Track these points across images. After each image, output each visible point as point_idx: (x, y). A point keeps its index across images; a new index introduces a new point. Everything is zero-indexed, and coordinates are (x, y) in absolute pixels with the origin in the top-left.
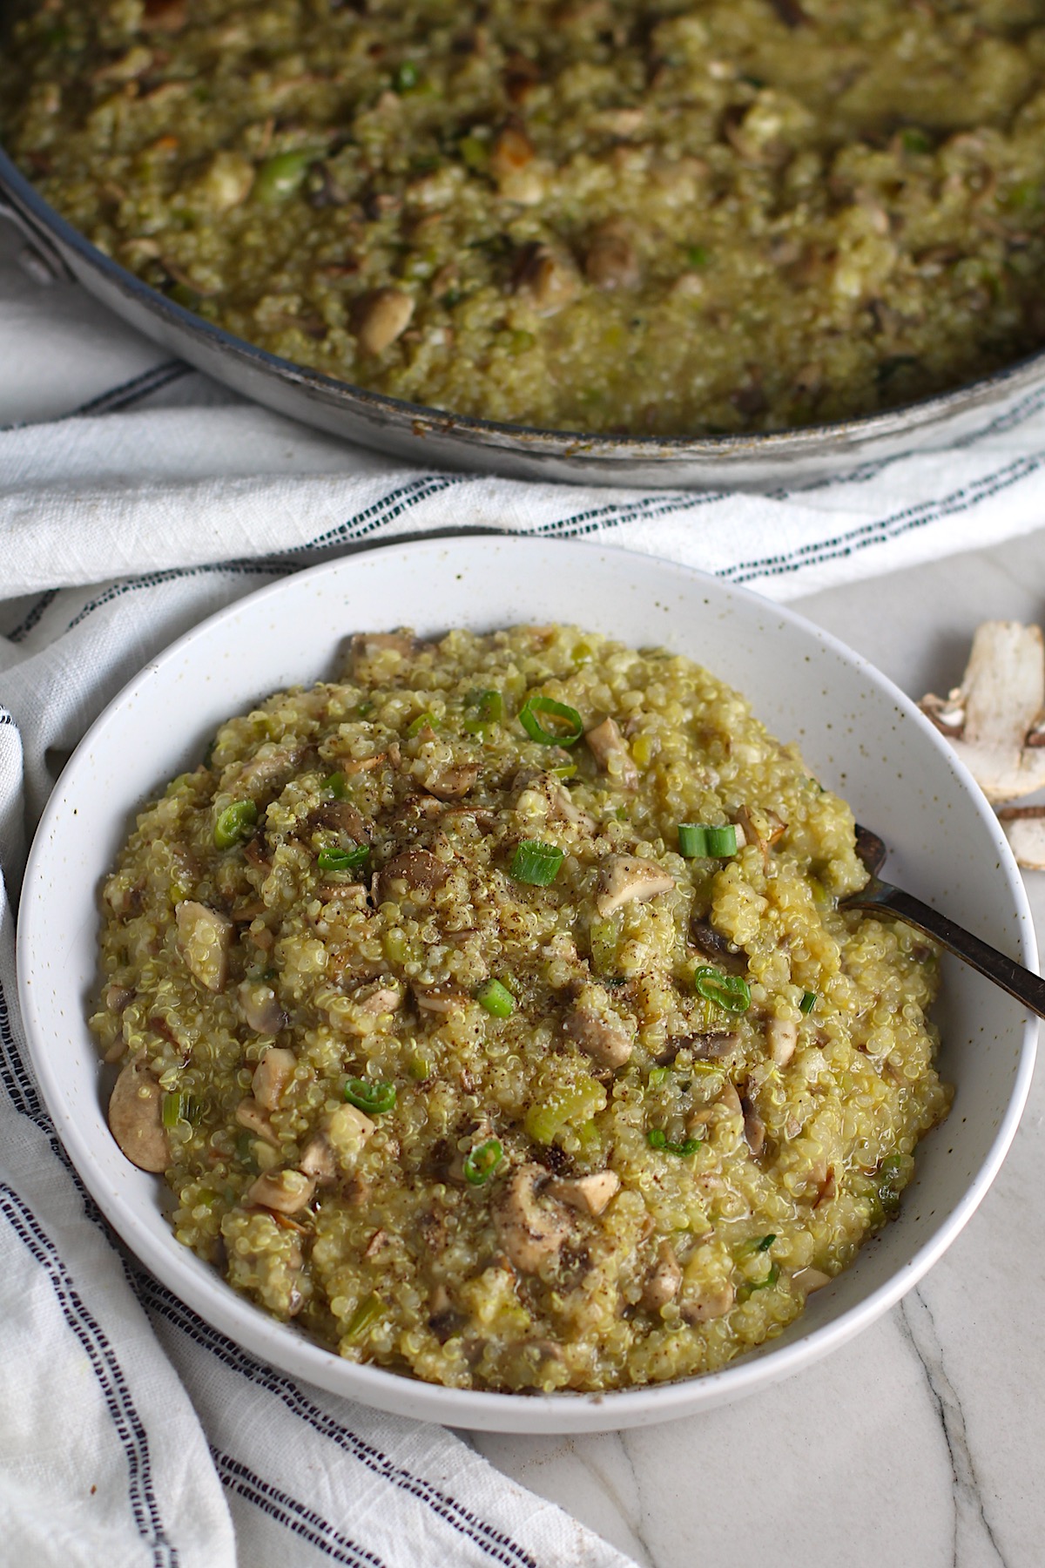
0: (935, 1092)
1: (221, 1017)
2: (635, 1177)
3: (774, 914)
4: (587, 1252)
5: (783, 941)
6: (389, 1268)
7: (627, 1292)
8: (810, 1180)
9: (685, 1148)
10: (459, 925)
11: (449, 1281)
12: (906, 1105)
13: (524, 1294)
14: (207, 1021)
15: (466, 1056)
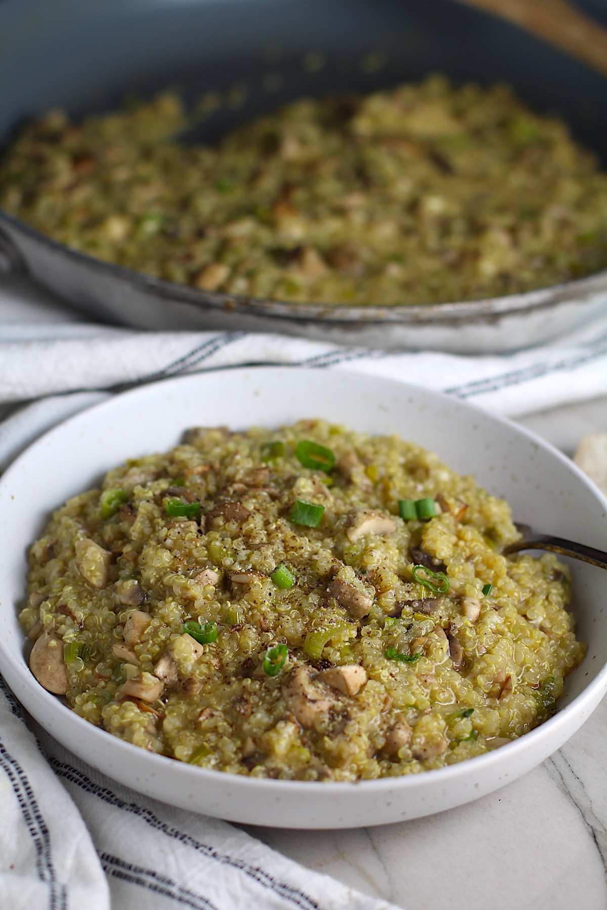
0: (573, 645)
1: (104, 601)
2: (377, 672)
3: (462, 543)
4: (347, 711)
5: (468, 559)
6: (215, 730)
7: (375, 740)
8: (495, 682)
9: (410, 659)
10: (257, 541)
11: (255, 733)
12: (555, 652)
13: (305, 739)
14: (94, 605)
15: (263, 609)
